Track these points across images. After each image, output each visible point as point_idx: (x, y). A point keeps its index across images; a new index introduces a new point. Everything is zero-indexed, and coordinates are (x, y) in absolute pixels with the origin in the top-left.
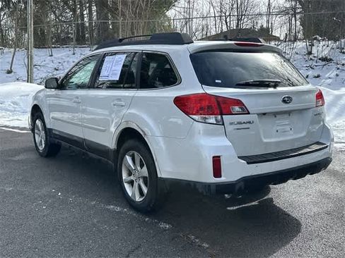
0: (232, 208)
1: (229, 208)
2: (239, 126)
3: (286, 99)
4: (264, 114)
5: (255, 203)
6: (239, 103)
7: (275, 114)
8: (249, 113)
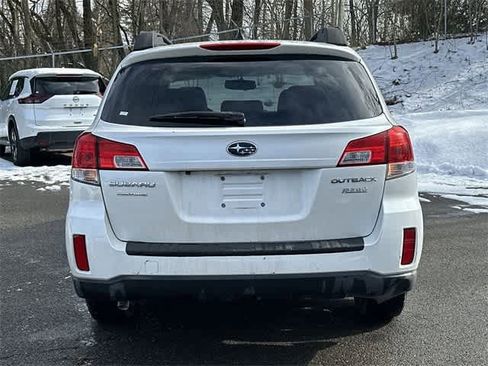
0: (232, 342)
1: (227, 342)
2: (126, 190)
3: (238, 148)
4: (188, 173)
5: (289, 344)
6: (130, 150)
7: (222, 174)
8: (147, 169)
